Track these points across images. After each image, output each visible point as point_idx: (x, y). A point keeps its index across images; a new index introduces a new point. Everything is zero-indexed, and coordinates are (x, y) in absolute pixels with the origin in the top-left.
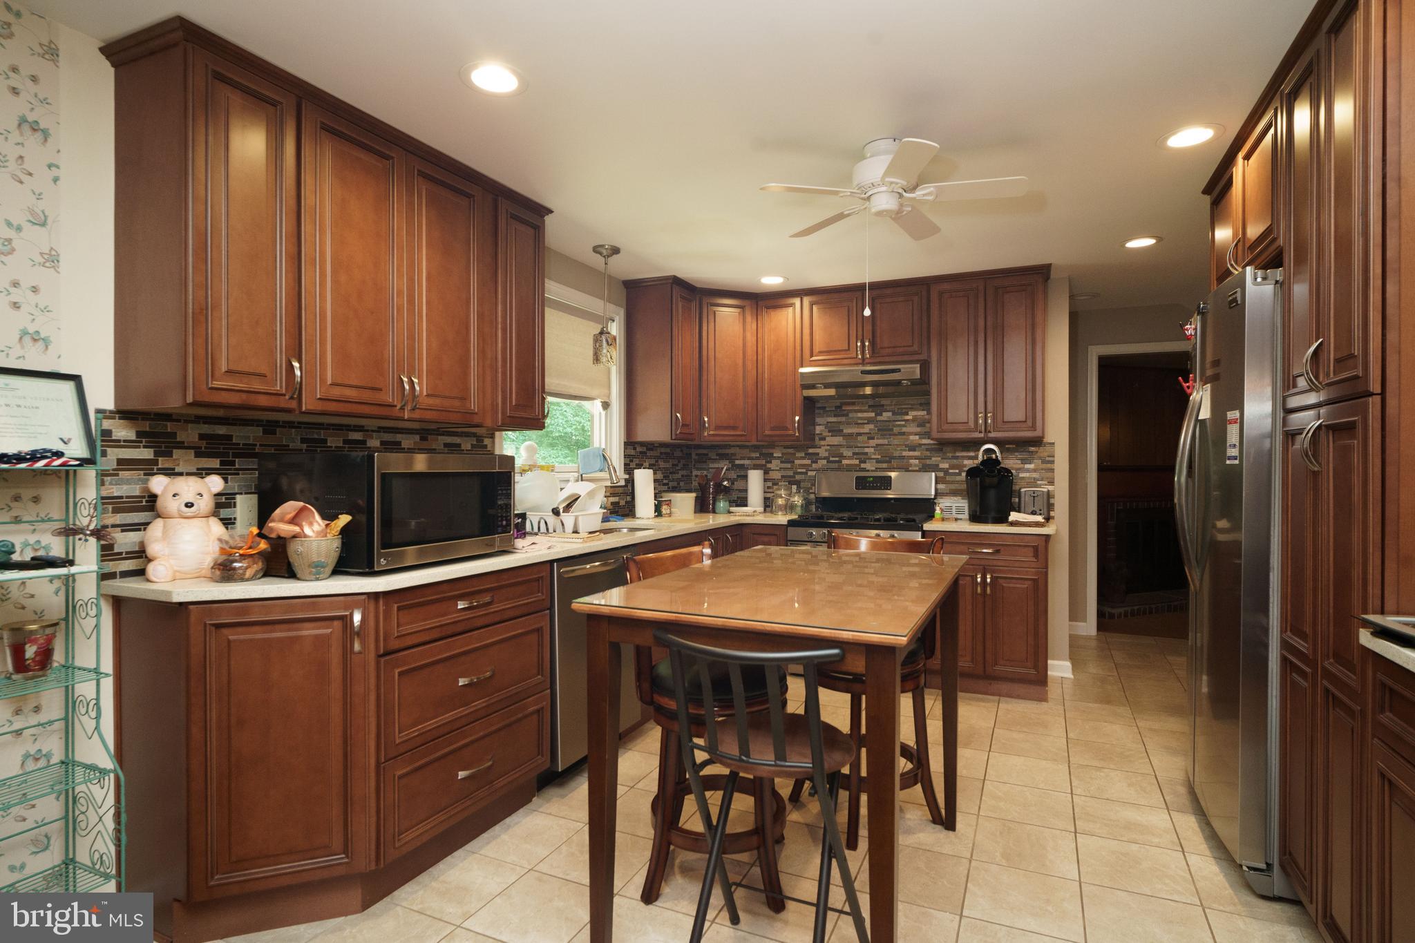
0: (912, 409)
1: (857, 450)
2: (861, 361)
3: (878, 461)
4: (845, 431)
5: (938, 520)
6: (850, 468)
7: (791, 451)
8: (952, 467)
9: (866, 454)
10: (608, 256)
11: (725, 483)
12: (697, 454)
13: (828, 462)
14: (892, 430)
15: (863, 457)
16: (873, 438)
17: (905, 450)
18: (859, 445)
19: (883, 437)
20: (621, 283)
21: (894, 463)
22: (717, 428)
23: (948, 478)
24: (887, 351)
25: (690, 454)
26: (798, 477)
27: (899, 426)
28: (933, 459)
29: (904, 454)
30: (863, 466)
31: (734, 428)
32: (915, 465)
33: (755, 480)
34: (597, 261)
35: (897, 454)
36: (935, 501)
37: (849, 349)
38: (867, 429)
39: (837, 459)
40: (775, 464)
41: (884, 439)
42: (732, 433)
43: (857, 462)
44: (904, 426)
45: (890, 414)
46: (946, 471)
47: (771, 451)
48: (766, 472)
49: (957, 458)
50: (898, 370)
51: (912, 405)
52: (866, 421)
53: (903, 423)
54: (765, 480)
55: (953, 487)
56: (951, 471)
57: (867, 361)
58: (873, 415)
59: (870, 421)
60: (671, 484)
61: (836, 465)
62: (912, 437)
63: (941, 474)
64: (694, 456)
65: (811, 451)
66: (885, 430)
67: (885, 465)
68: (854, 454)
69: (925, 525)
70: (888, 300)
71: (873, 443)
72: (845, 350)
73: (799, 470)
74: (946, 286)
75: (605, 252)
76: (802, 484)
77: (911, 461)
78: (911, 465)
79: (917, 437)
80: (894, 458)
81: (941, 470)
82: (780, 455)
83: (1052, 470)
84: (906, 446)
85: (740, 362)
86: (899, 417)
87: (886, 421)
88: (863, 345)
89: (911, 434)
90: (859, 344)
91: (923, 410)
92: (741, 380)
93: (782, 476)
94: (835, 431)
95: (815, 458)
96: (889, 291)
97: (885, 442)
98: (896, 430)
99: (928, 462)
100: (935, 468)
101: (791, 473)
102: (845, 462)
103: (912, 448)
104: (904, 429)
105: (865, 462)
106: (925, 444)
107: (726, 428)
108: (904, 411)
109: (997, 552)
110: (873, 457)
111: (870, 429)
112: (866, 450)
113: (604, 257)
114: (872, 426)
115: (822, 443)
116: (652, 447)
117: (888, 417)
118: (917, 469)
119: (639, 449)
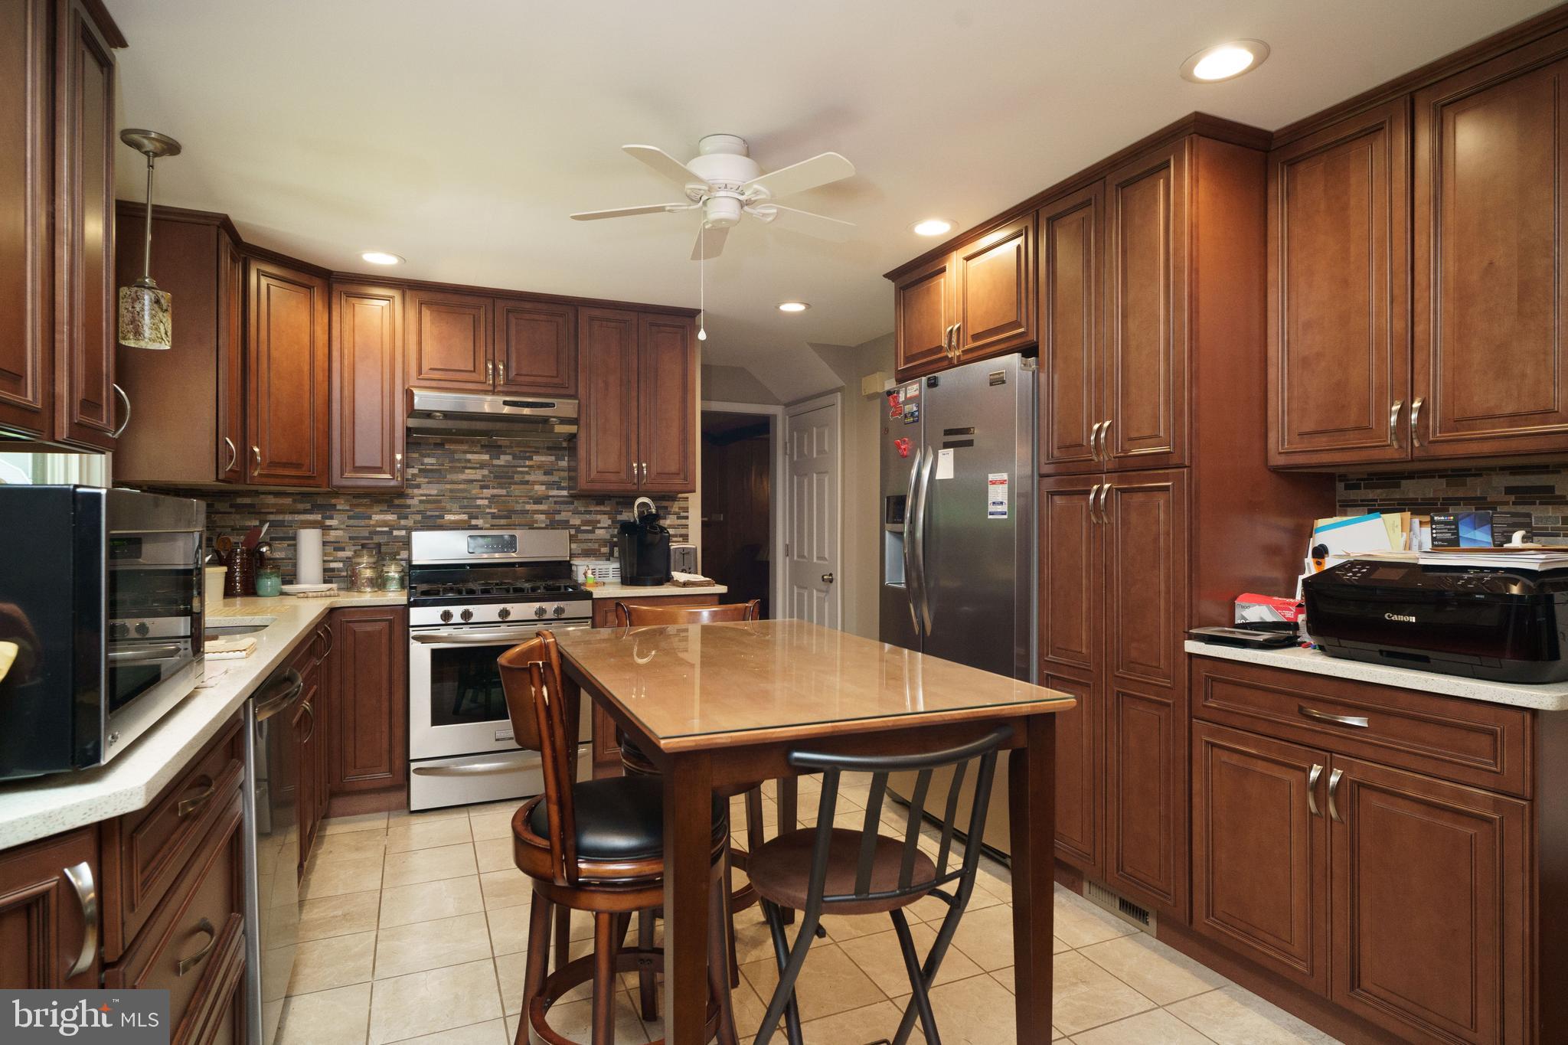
0: (537, 453)
2: (491, 388)
3: (494, 516)
8: (585, 523)
9: (479, 507)
10: (156, 155)
11: (264, 549)
14: (513, 478)
15: (474, 511)
16: (487, 487)
17: (528, 503)
18: (469, 495)
19: (501, 486)
21: (515, 519)
22: (273, 464)
23: (581, 536)
24: (526, 379)
27: (522, 473)
28: (563, 514)
29: (528, 507)
31: (298, 466)
32: (542, 522)
33: (310, 542)
35: (518, 507)
36: (572, 562)
37: (474, 371)
38: (477, 474)
39: (437, 513)
40: (339, 521)
41: (502, 488)
42: (293, 473)
43: (465, 517)
44: (528, 473)
45: (509, 458)
46: (578, 529)
47: (333, 501)
48: (326, 532)
49: (589, 512)
50: (553, 405)
51: (536, 448)
52: (478, 466)
53: (527, 469)
54: (324, 543)
55: (585, 546)
56: (583, 528)
57: (499, 389)
58: (486, 457)
59: (482, 465)
62: (537, 487)
63: (573, 532)
66: (503, 477)
67: (503, 522)
68: (461, 507)
70: (527, 316)
71: (487, 492)
72: (471, 371)
74: (597, 313)
75: (149, 146)
76: (384, 549)
77: (535, 516)
78: (536, 522)
79: (544, 487)
81: (573, 526)
82: (347, 508)
83: (686, 526)
84: (531, 498)
85: (306, 368)
86: (521, 462)
87: (504, 466)
88: (495, 368)
89: (535, 483)
90: (490, 366)
91: (551, 455)
92: (307, 395)
95: (403, 512)
96: (528, 306)
97: (503, 492)
98: (517, 478)
99: (558, 517)
100: (565, 525)
101: (364, 533)
103: (538, 501)
104: (527, 478)
105: (477, 518)
106: (554, 496)
107: (285, 465)
108: (528, 454)
110: (488, 510)
111: (484, 476)
112: (479, 502)
113: (146, 153)
114: (486, 472)
117: (507, 461)
118: (543, 525)
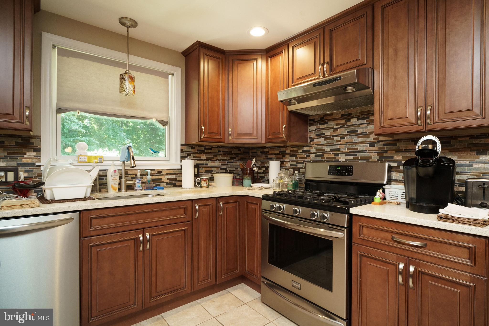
1: (333, 147)
4: (326, 135)
5: (376, 204)
6: (329, 160)
7: (295, 149)
9: (339, 149)
10: (130, 27)
12: (252, 152)
13: (316, 156)
15: (337, 152)
16: (344, 138)
18: (335, 144)
19: (351, 137)
20: (181, 54)
22: (239, 134)
24: (341, 68)
25: (249, 153)
26: (299, 166)
30: (337, 158)
31: (250, 135)
32: (375, 158)
33: (274, 167)
34: (123, 30)
35: (361, 149)
37: (315, 73)
40: (288, 158)
42: (249, 137)
43: (333, 156)
46: (399, 162)
48: (282, 163)
49: (409, 151)
50: (340, 78)
58: (344, 121)
59: (342, 126)
60: (228, 169)
61: (320, 158)
64: (251, 154)
65: (306, 148)
68: (331, 150)
69: (351, 209)
71: (344, 141)
72: (313, 74)
73: (299, 161)
75: (127, 24)
78: (371, 157)
80: (359, 152)
81: (395, 161)
82: (290, 152)
87: (353, 125)
88: (323, 68)
90: (321, 68)
93: (291, 165)
94: (321, 135)
95: (308, 153)
100: (390, 159)
101: (295, 163)
102: (326, 156)
105: (338, 156)
107: (245, 134)
109: (424, 246)
110: (344, 152)
112: (339, 147)
113: (127, 27)
114: (343, 130)
115: (312, 143)
116: (210, 147)
117: (354, 122)
119: (197, 148)
